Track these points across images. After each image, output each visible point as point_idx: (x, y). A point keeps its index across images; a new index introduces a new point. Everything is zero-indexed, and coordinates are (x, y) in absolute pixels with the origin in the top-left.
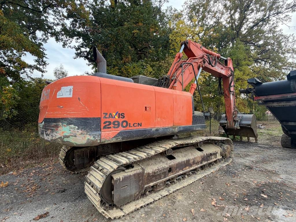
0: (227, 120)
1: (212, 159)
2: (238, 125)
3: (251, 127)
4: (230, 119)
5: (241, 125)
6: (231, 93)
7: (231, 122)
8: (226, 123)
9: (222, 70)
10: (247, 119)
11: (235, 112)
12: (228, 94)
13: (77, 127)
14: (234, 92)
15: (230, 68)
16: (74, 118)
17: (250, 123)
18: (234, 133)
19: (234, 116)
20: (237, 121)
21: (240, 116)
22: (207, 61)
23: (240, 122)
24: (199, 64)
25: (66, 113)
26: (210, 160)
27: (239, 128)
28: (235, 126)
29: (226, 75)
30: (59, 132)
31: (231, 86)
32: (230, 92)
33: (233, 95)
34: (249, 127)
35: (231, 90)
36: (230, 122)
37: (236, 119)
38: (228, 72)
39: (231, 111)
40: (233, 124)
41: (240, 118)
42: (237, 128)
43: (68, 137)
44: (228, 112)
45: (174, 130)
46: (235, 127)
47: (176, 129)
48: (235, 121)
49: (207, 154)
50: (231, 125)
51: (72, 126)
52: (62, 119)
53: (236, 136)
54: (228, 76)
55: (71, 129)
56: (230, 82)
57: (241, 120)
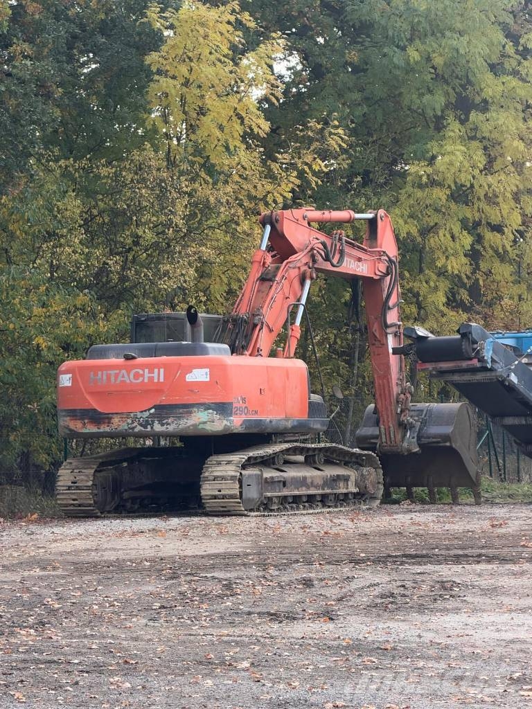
0: (377, 423)
1: (340, 488)
2: (413, 438)
3: (454, 446)
4: (388, 418)
5: (424, 441)
6: (389, 330)
7: (392, 429)
8: (376, 437)
9: (360, 264)
10: (442, 419)
11: (402, 396)
12: (381, 334)
13: (215, 413)
14: (399, 326)
15: (384, 252)
16: (212, 403)
17: (448, 430)
18: (409, 479)
19: (399, 410)
20: (412, 427)
21: (422, 411)
22: (321, 255)
23: (420, 429)
24: (303, 269)
25: (203, 398)
26: (336, 489)
27: (417, 449)
28: (403, 441)
29: (372, 275)
30: (194, 418)
31: (389, 308)
32: (387, 326)
33: (395, 335)
34: (448, 444)
35: (389, 322)
36: (389, 427)
37: (407, 418)
38: (377, 264)
39: (389, 391)
40: (399, 437)
41: (423, 417)
42: (409, 450)
43: (205, 423)
44: (383, 397)
45: (287, 423)
46: (405, 445)
47: (290, 422)
48: (403, 426)
49: (331, 476)
50: (393, 439)
51: (211, 411)
52: (197, 404)
53: (414, 489)
54: (377, 278)
55: (210, 415)
56: (384, 296)
57: (424, 423)
